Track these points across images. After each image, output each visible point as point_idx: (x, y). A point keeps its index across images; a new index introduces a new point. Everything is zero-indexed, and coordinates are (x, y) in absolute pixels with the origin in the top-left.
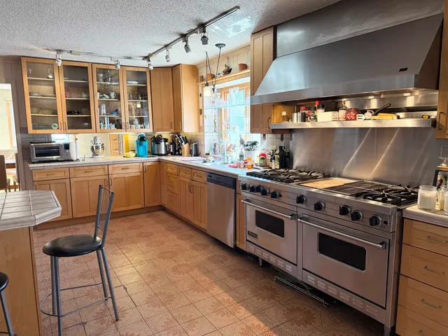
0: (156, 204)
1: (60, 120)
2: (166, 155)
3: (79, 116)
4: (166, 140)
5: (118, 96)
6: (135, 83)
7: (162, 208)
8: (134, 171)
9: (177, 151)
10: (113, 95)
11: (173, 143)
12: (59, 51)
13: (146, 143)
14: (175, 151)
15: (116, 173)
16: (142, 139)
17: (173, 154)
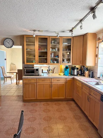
0: (71, 98)
1: (36, 59)
2: (77, 75)
3: (43, 58)
4: (77, 69)
5: (59, 50)
6: (66, 44)
7: (73, 100)
8: (62, 82)
9: (82, 74)
10: (56, 49)
11: (81, 70)
12: (34, 31)
13: (68, 70)
14: (81, 74)
15: (55, 82)
16: (67, 68)
17: (81, 75)
